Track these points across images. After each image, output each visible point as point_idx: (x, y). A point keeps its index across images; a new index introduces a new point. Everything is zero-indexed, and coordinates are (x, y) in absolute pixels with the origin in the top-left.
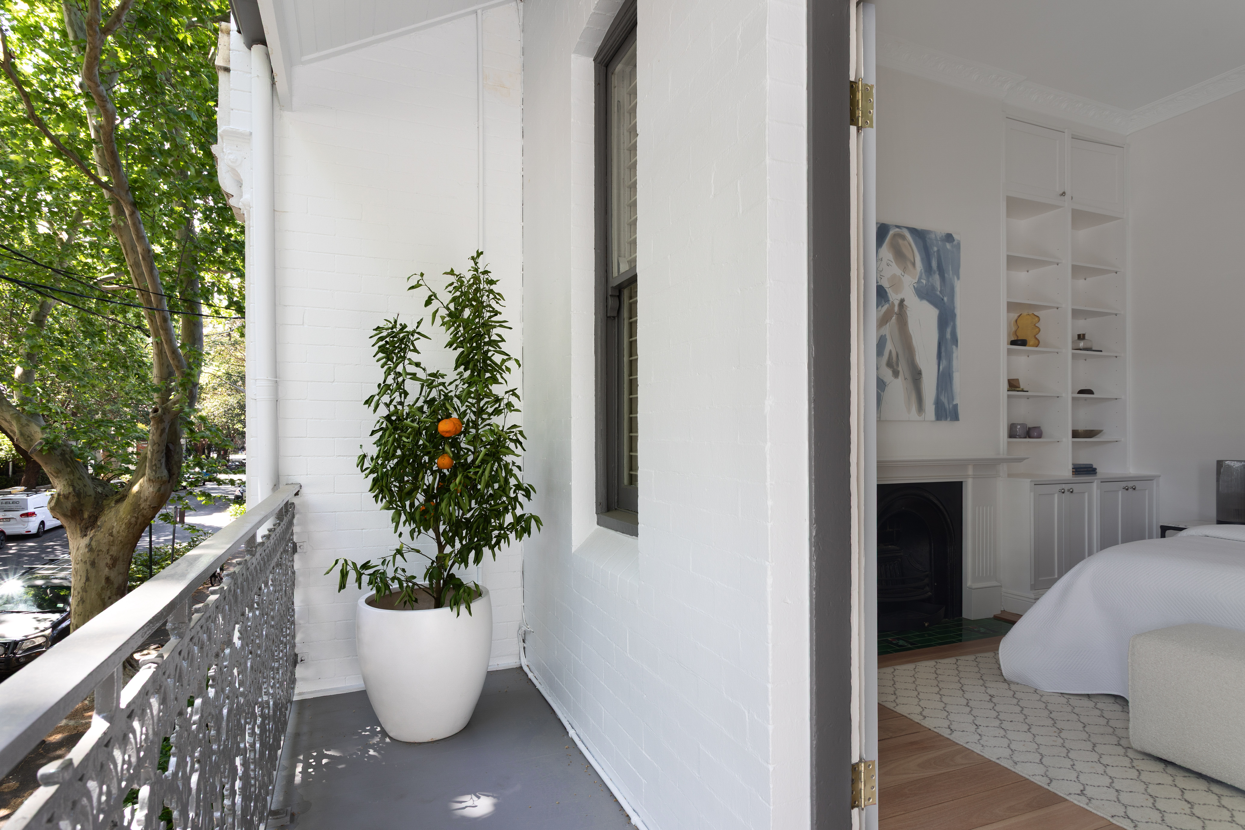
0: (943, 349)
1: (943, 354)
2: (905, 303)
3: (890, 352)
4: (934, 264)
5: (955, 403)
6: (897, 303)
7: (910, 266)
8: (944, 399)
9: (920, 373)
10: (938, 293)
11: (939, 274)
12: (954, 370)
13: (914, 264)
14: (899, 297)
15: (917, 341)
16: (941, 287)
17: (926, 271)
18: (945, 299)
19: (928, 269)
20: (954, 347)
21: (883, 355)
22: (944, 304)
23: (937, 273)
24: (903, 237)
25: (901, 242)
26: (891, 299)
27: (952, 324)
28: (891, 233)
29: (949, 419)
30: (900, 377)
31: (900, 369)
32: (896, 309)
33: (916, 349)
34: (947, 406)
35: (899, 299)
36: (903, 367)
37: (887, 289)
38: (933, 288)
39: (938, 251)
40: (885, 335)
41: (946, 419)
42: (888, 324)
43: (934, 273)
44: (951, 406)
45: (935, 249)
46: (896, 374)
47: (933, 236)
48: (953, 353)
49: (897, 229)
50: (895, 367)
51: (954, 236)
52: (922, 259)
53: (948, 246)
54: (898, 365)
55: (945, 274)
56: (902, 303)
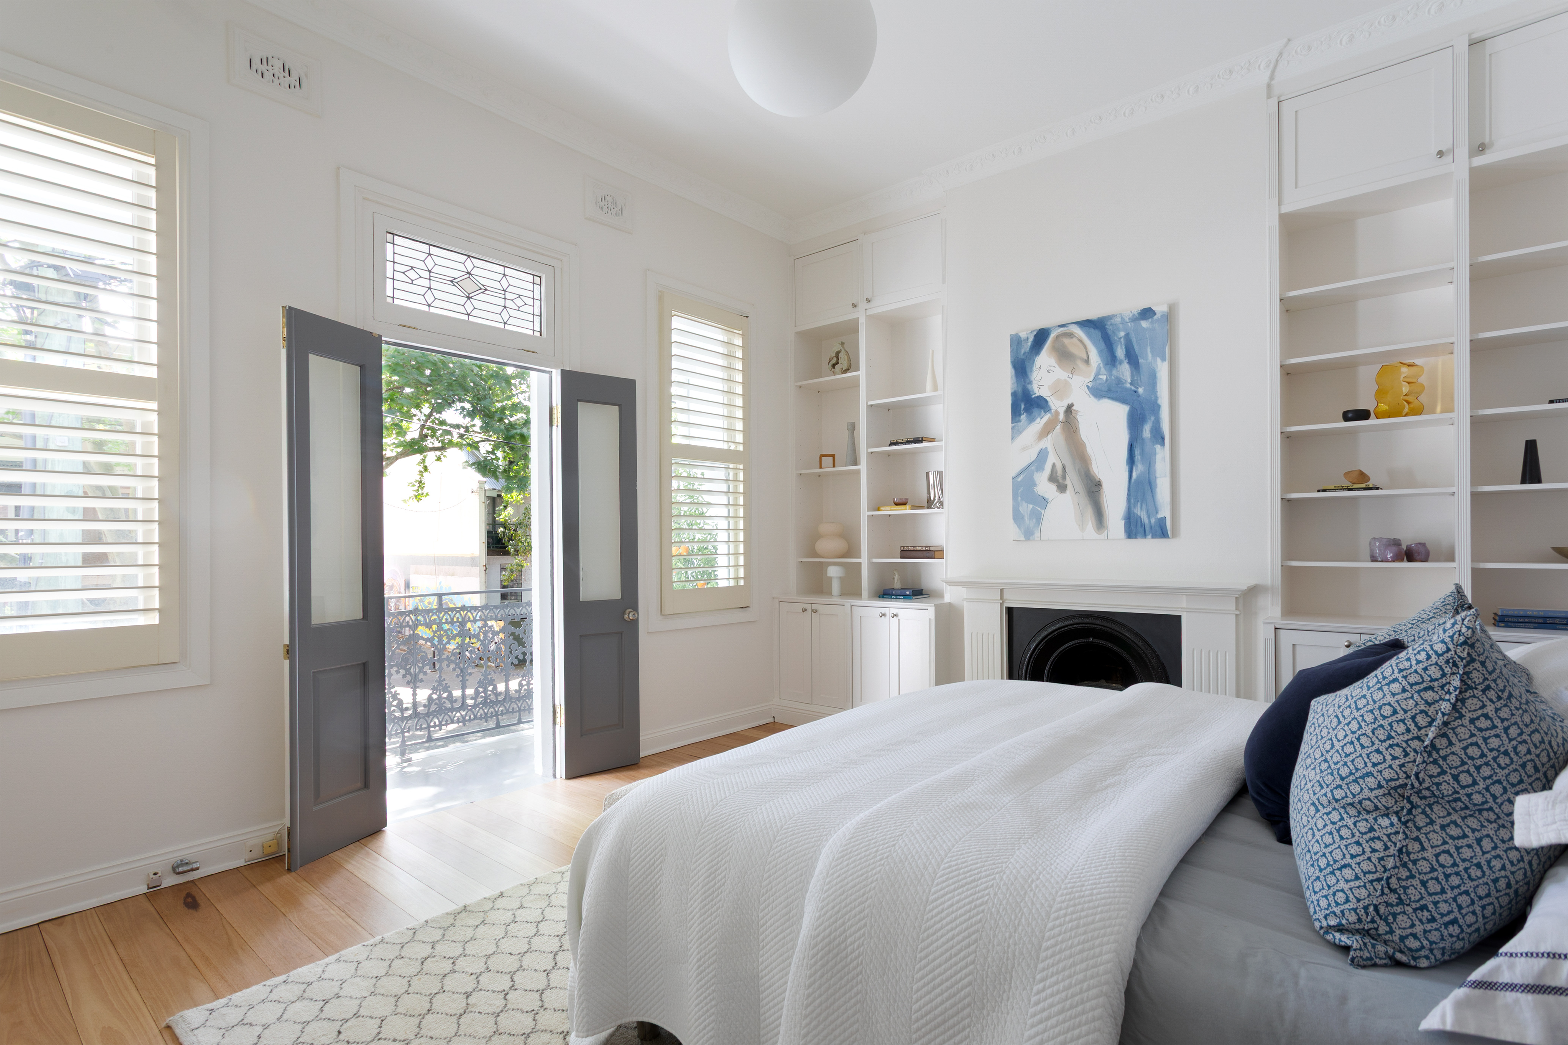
0: (1137, 452)
1: (1138, 457)
2: (1074, 408)
3: (1054, 465)
4: (1120, 352)
5: (1160, 516)
6: (1062, 411)
7: (1081, 365)
8: (1140, 512)
9: (1099, 484)
10: (1128, 385)
11: (1129, 363)
12: (1158, 474)
13: (1087, 361)
14: (1065, 403)
15: (1093, 449)
16: (1132, 376)
17: (1106, 364)
18: (1140, 390)
19: (1111, 360)
20: (1158, 447)
21: (1043, 469)
22: (1139, 396)
23: (1127, 361)
24: (1071, 335)
25: (1066, 341)
26: (1053, 408)
27: (1153, 418)
28: (1053, 335)
29: (1150, 536)
30: (1068, 492)
31: (1068, 482)
32: (1061, 417)
33: (1093, 458)
34: (1146, 521)
35: (1066, 405)
36: (1073, 480)
37: (1048, 399)
38: (1119, 381)
39: (1127, 336)
40: (1046, 448)
41: (1145, 535)
42: (1050, 436)
43: (1121, 362)
44: (1153, 521)
45: (1122, 334)
46: (1062, 488)
47: (1118, 320)
48: (1155, 454)
49: (1062, 329)
50: (1061, 481)
51: (1154, 308)
52: (1100, 352)
53: (1144, 324)
54: (1064, 478)
55: (1140, 361)
56: (1069, 409)
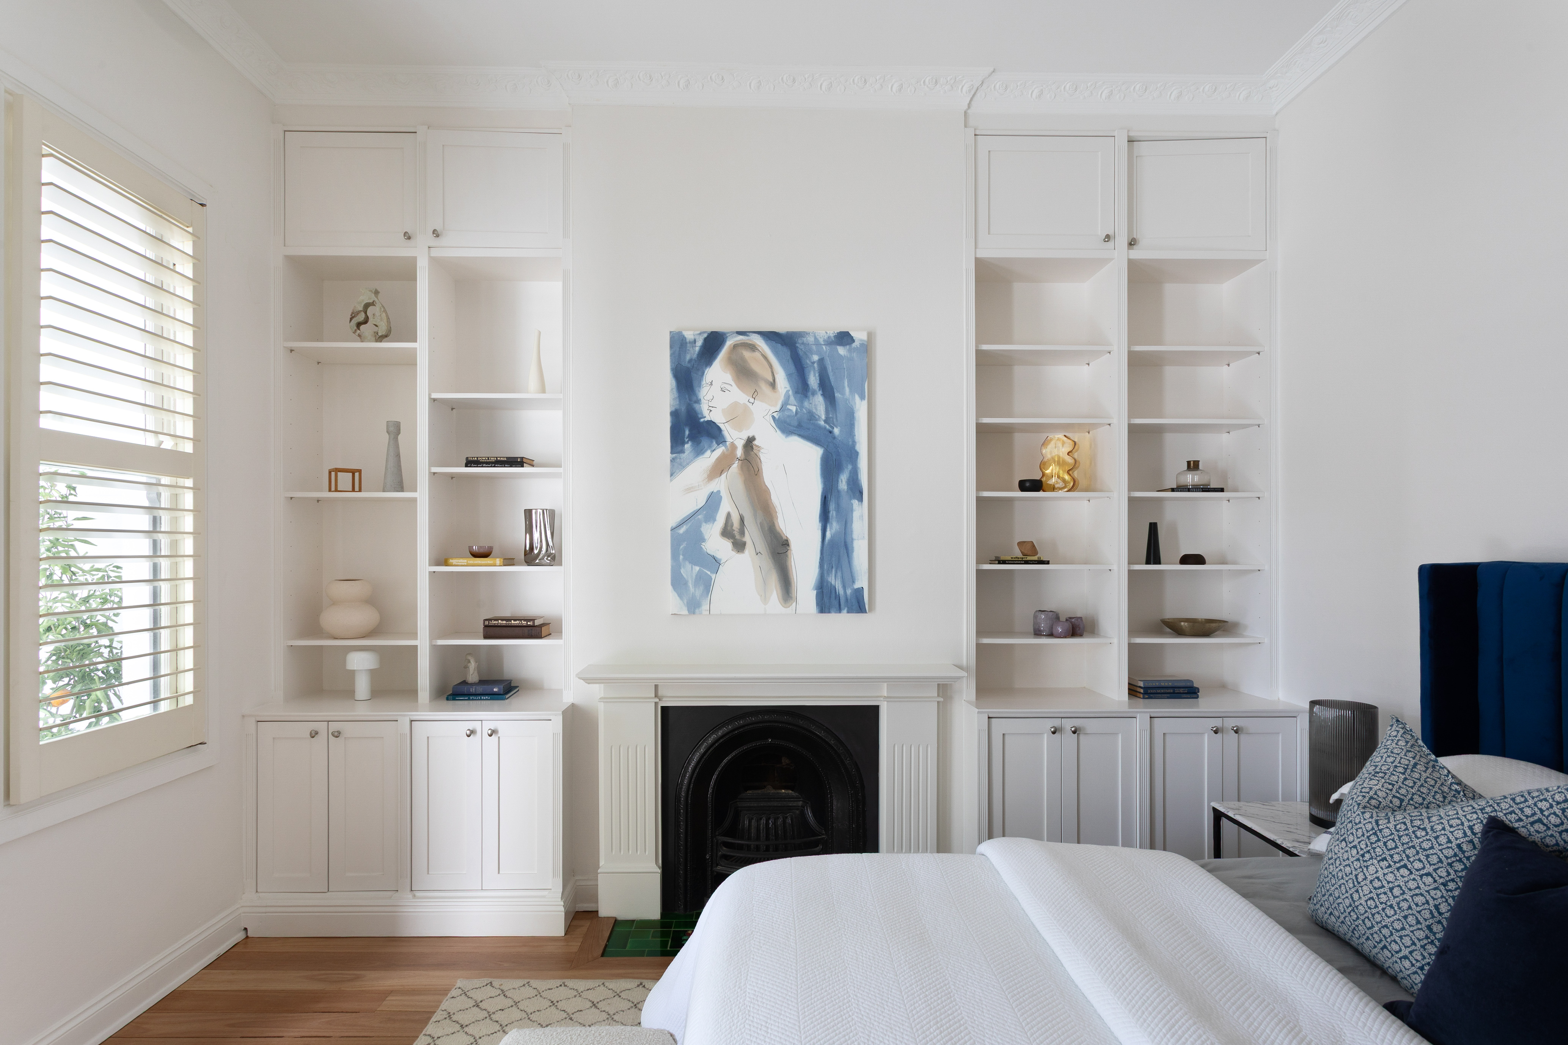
0: (832, 507)
1: (833, 513)
2: (755, 442)
3: (729, 516)
4: (813, 380)
5: (856, 586)
6: (740, 444)
7: (765, 388)
8: (835, 581)
9: (786, 544)
10: (822, 423)
11: (823, 395)
12: (855, 536)
13: (773, 385)
14: (745, 435)
15: (778, 498)
16: (827, 412)
17: (796, 392)
18: (836, 431)
19: (802, 389)
20: (855, 502)
21: (715, 520)
22: (834, 438)
23: (821, 392)
24: (753, 348)
25: (747, 354)
26: (729, 439)
27: (850, 467)
28: (729, 343)
29: (845, 611)
30: (747, 551)
31: (747, 538)
32: (739, 452)
33: (778, 509)
34: (841, 592)
35: (745, 438)
36: (753, 536)
37: (722, 426)
38: (812, 416)
39: (821, 361)
40: (719, 492)
41: (840, 610)
42: (724, 476)
43: (814, 393)
44: (849, 592)
45: (816, 358)
46: (739, 546)
47: (811, 339)
48: (852, 511)
49: (741, 337)
50: (738, 537)
51: (852, 334)
52: (789, 376)
53: (842, 351)
54: (742, 533)
55: (836, 395)
56: (749, 443)
